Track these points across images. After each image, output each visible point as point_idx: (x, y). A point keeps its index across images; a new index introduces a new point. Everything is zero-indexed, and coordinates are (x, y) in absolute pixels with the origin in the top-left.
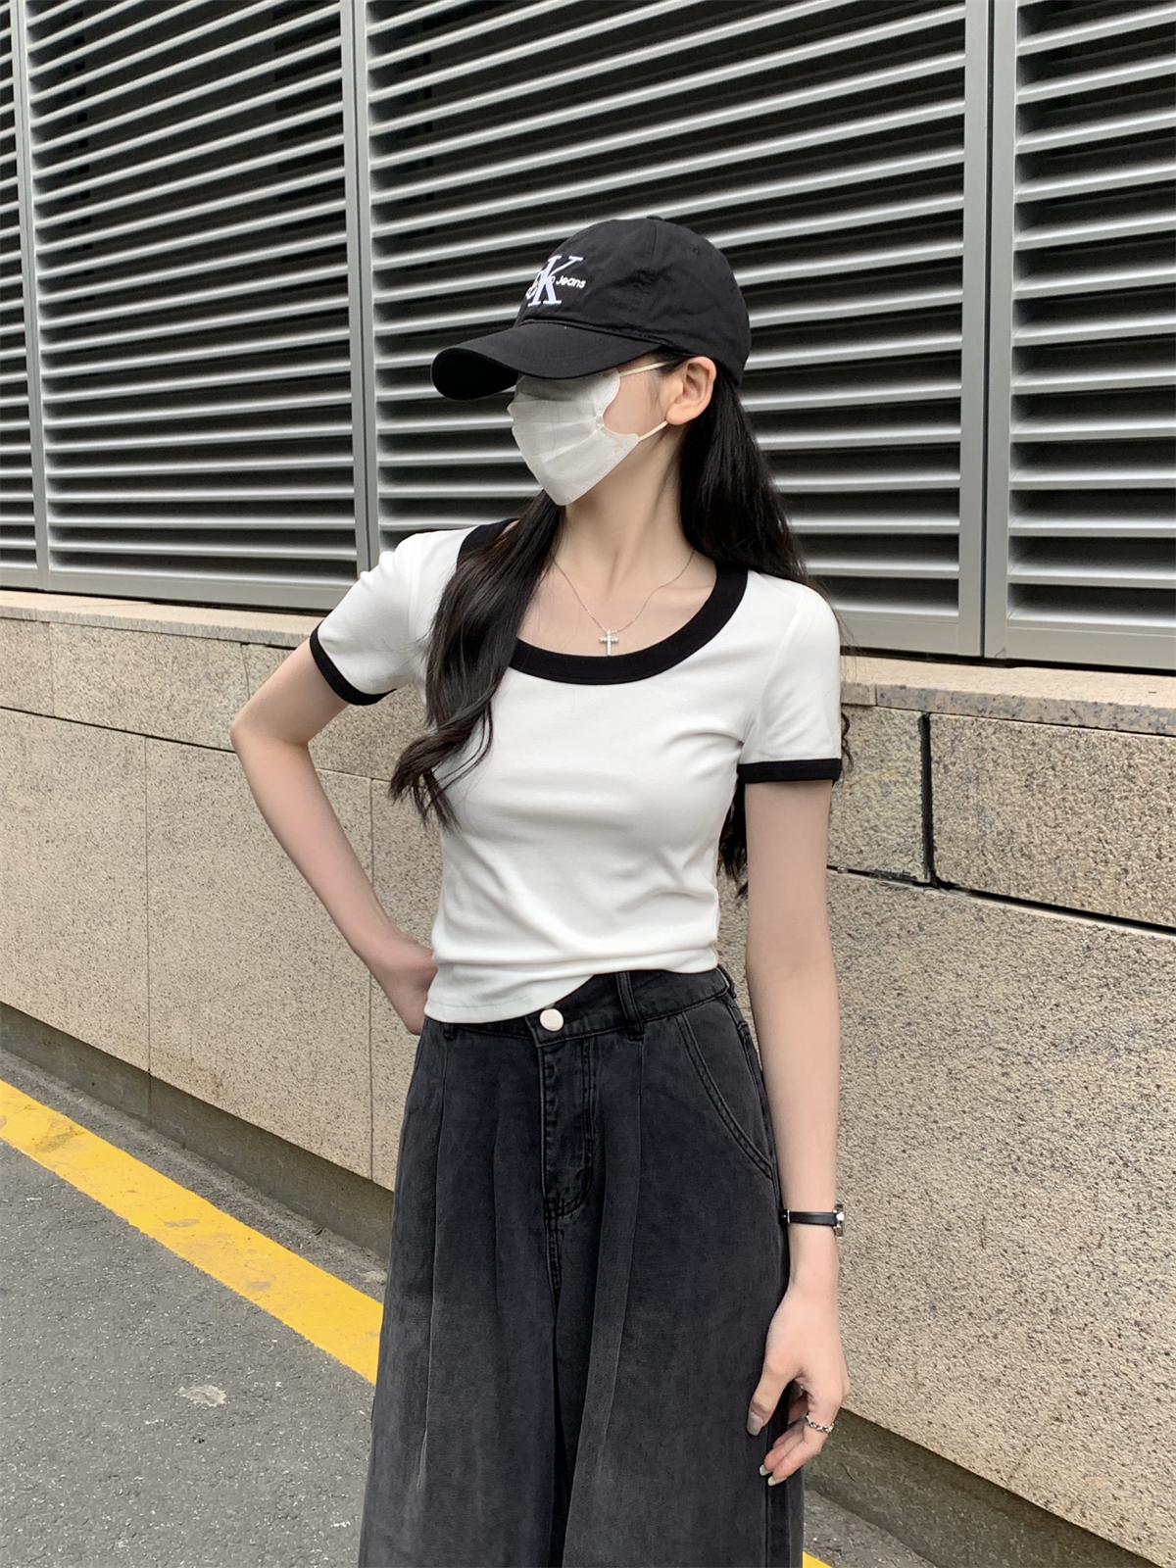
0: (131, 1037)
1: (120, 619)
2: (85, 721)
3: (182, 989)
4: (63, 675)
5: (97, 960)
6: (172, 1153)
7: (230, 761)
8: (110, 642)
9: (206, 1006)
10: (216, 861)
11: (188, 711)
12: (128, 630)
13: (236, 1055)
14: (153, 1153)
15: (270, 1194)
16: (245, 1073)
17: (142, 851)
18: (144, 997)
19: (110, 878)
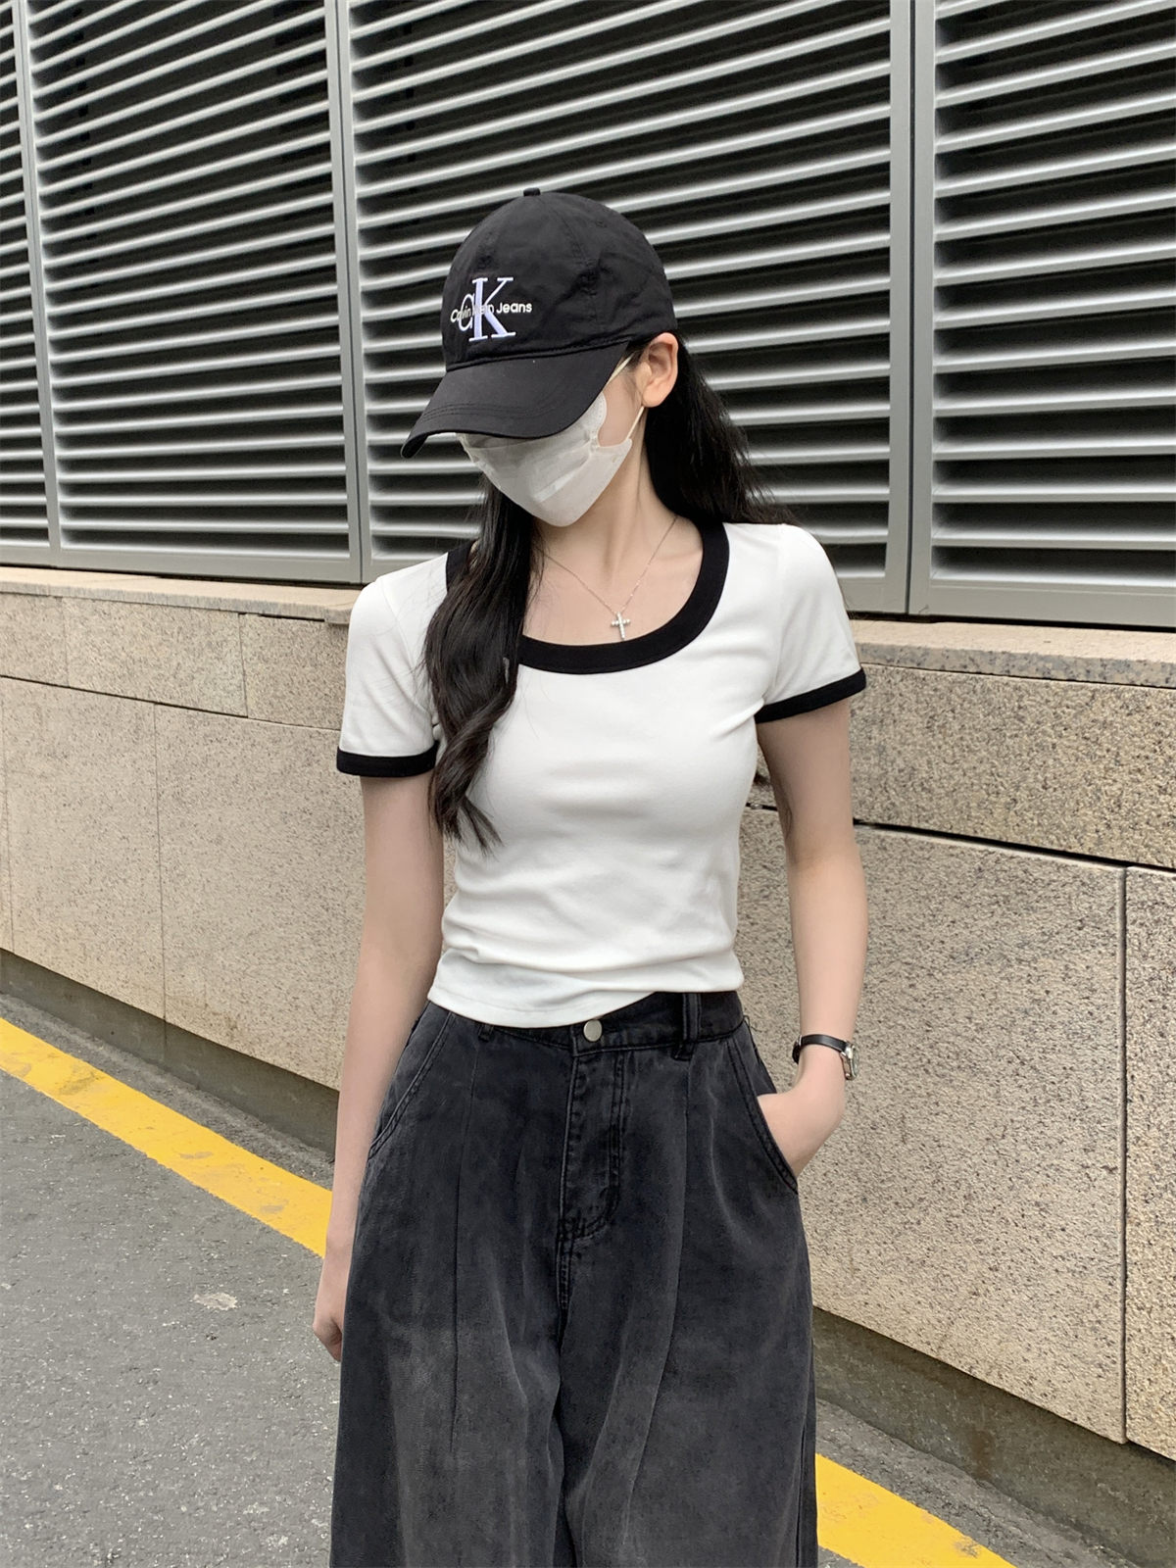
0: (147, 987)
1: (128, 593)
2: (98, 690)
3: (195, 939)
4: (76, 646)
5: (113, 916)
6: (188, 1094)
7: (233, 725)
8: (119, 615)
9: (219, 955)
10: (223, 819)
11: (193, 678)
12: (136, 603)
13: (252, 998)
14: (169, 1094)
15: (283, 1129)
16: (262, 1015)
17: (153, 811)
18: (158, 948)
19: (124, 838)
